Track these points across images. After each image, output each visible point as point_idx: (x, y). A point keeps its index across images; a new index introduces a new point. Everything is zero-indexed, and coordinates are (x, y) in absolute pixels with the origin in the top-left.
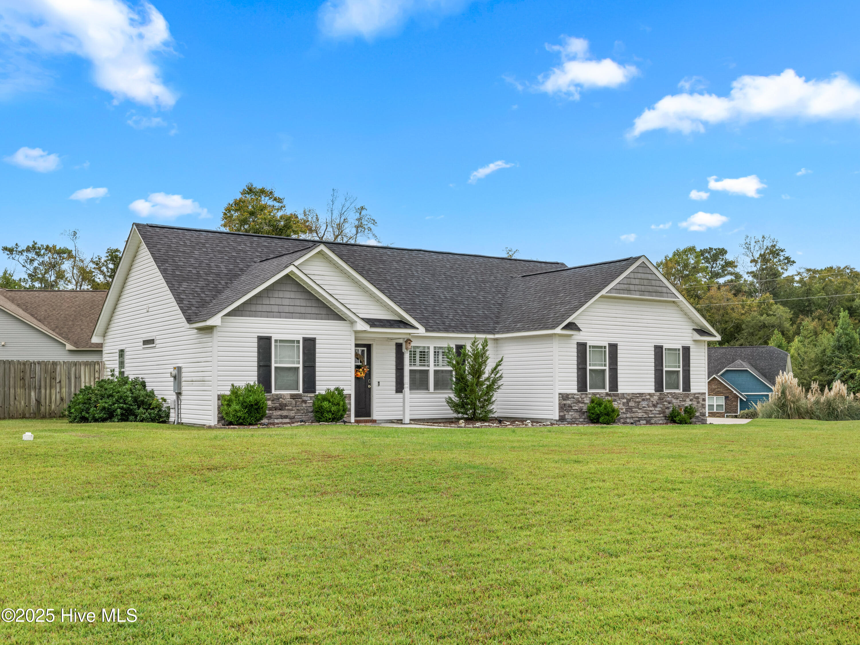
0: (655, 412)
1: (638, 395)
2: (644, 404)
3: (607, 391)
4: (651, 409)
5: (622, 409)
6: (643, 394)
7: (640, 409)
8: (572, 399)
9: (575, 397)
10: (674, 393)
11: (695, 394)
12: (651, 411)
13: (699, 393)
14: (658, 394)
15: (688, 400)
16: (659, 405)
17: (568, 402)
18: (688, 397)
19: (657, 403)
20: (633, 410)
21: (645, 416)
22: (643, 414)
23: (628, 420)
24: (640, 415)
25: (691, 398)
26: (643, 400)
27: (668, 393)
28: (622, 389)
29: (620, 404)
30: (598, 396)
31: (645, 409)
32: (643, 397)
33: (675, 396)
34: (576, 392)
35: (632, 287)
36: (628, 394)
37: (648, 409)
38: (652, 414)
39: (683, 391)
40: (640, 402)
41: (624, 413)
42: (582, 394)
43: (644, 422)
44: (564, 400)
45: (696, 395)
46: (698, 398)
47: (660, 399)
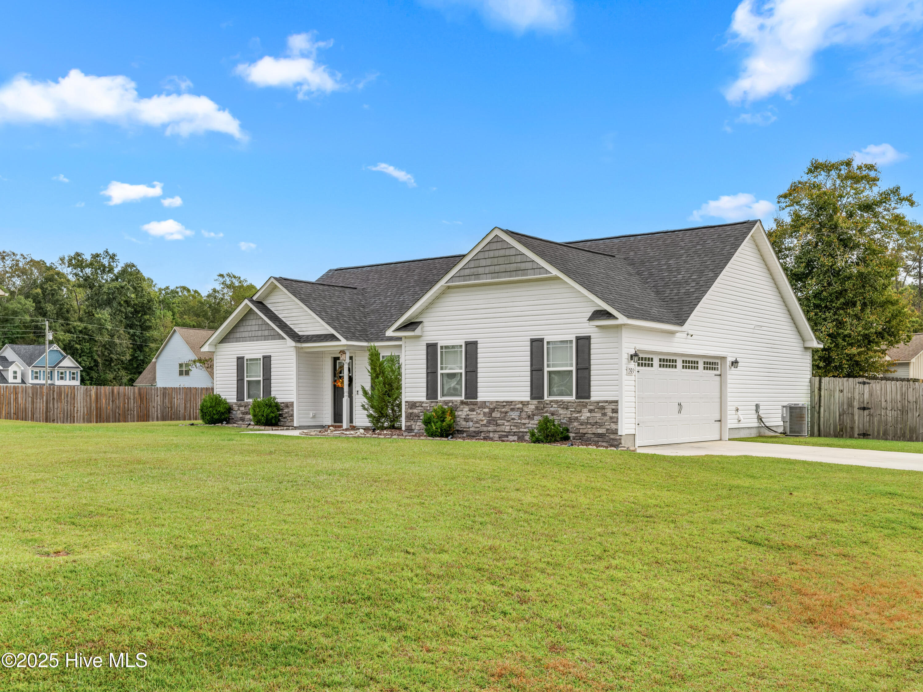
0: (530, 425)
1: (505, 404)
2: (514, 415)
3: (463, 398)
4: (523, 421)
5: (482, 421)
6: (512, 402)
7: (509, 421)
8: (420, 408)
9: (424, 405)
10: (561, 401)
11: (598, 402)
12: (524, 424)
13: (606, 402)
14: (535, 402)
15: (585, 410)
16: (535, 417)
17: (415, 411)
18: (585, 407)
19: (534, 415)
20: (498, 422)
21: (514, 431)
22: (512, 427)
23: (491, 435)
24: (507, 429)
25: (591, 407)
26: (512, 410)
27: (551, 401)
28: (483, 396)
29: (479, 414)
30: (450, 404)
31: (515, 421)
32: (512, 407)
33: (565, 406)
34: (424, 399)
35: (481, 270)
36: (491, 403)
37: (519, 421)
38: (524, 428)
39: (577, 398)
40: (506, 413)
41: (485, 425)
42: (432, 402)
43: (515, 438)
44: (411, 408)
45: (600, 404)
46: (603, 408)
47: (537, 408)
